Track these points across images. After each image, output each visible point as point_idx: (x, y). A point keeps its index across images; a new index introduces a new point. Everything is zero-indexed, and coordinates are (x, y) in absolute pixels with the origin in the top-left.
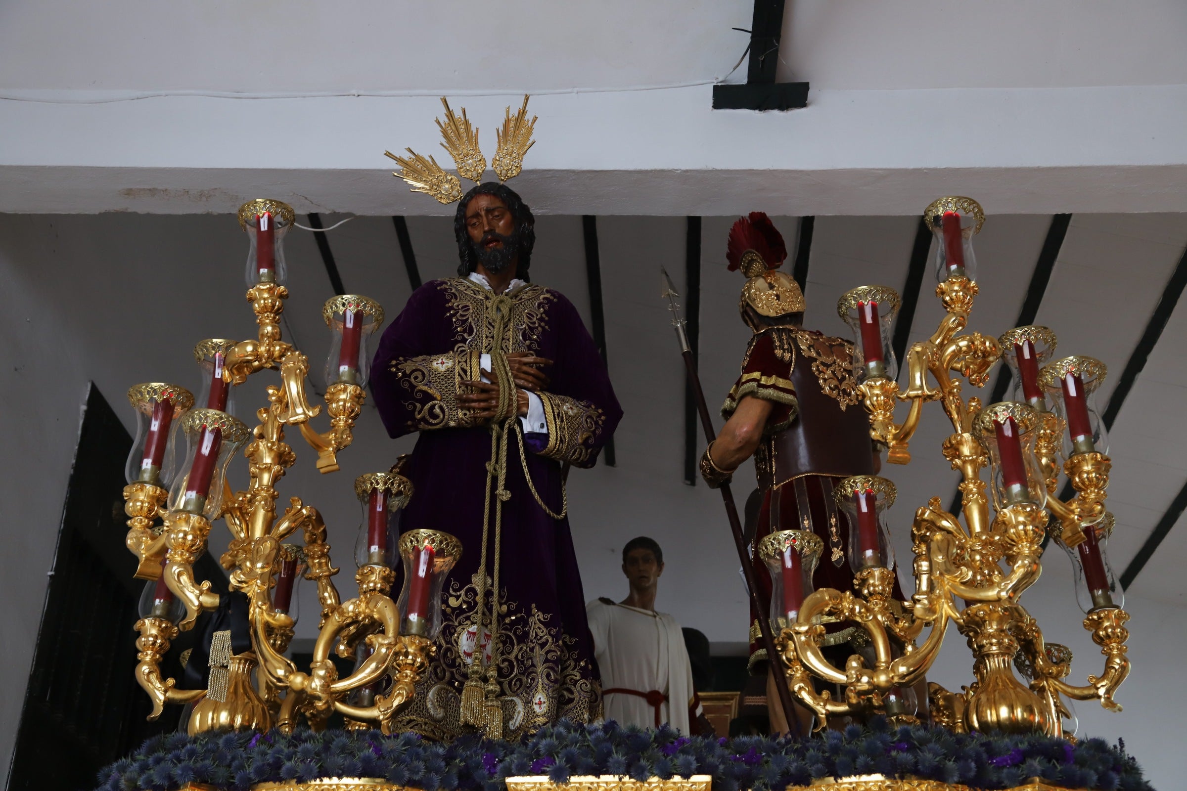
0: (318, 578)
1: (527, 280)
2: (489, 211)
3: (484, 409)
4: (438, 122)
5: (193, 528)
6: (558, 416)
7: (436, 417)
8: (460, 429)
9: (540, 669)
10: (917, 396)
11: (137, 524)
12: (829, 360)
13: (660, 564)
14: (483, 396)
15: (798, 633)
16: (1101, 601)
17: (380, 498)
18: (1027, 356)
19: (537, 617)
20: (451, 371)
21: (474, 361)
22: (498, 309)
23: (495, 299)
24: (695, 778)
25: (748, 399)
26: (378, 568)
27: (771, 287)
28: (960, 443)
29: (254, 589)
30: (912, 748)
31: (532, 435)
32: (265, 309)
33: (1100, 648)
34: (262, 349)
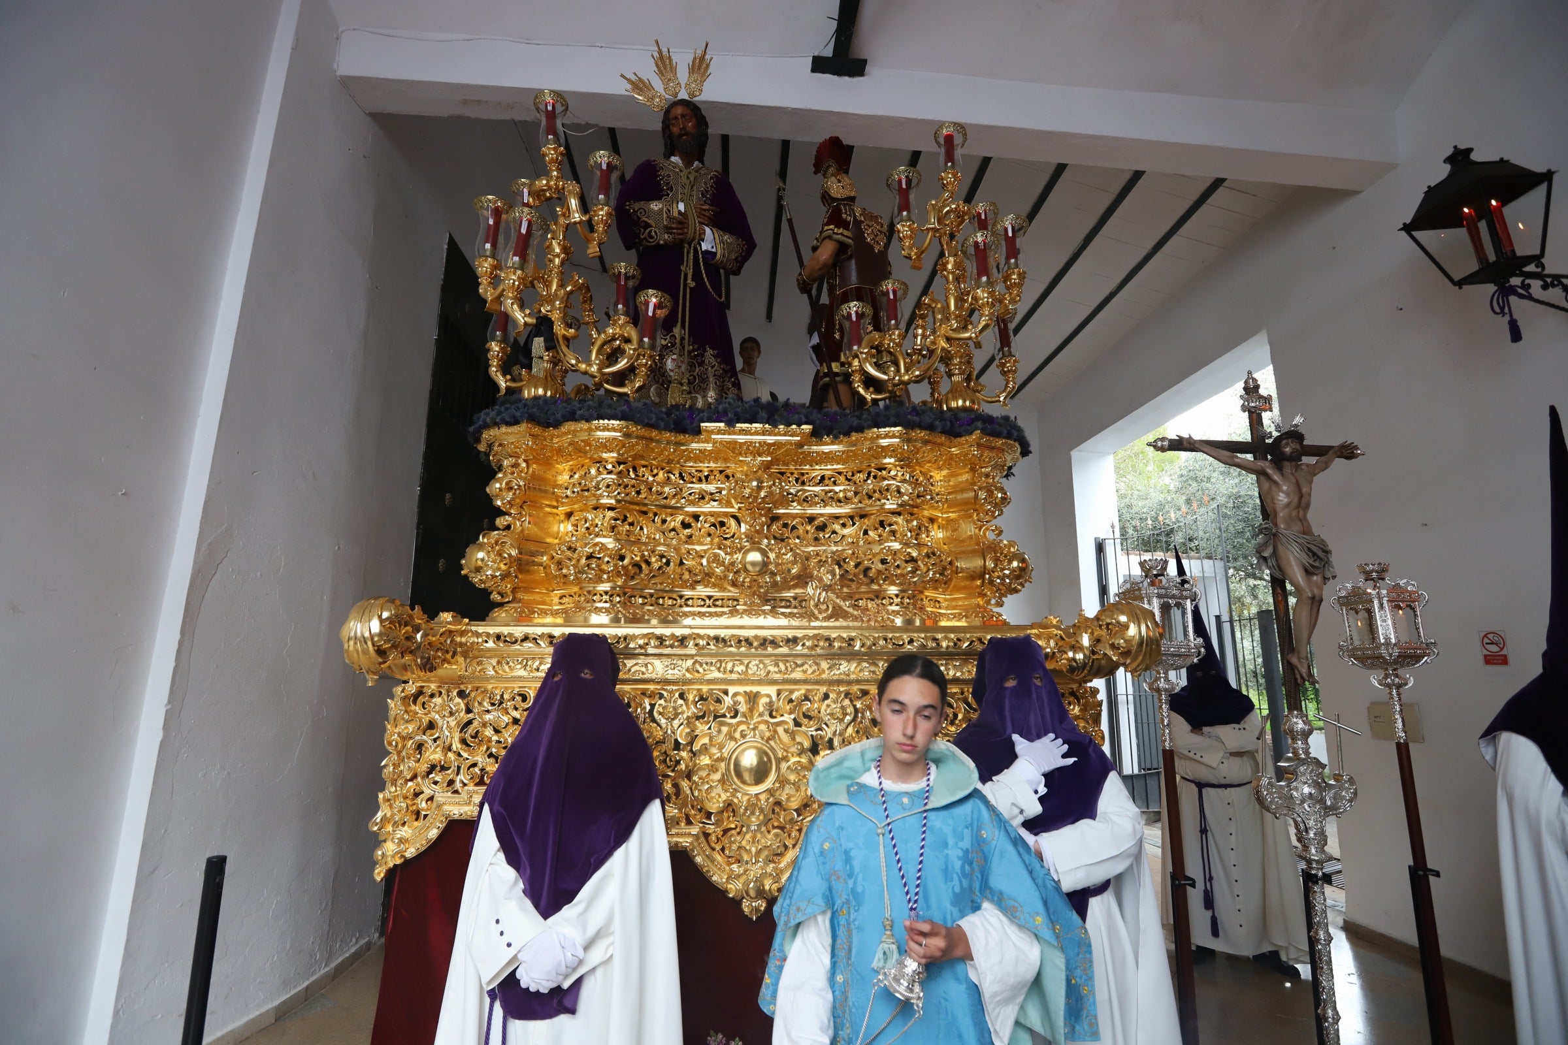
0: (588, 323)
1: (703, 164)
2: (683, 116)
3: (680, 234)
4: (653, 56)
5: (519, 277)
6: (722, 242)
7: (652, 237)
8: (666, 246)
9: (711, 379)
10: (932, 229)
11: (484, 281)
12: (870, 224)
13: (759, 352)
14: (680, 226)
15: (862, 353)
16: (1007, 354)
17: (622, 277)
18: (983, 217)
19: (709, 352)
20: (661, 210)
21: (675, 205)
22: (688, 178)
23: (686, 171)
24: (804, 427)
25: (827, 241)
26: (622, 317)
27: (839, 181)
28: (947, 262)
29: (555, 316)
30: (918, 414)
31: (707, 252)
32: (552, 161)
33: (1002, 378)
34: (552, 183)
